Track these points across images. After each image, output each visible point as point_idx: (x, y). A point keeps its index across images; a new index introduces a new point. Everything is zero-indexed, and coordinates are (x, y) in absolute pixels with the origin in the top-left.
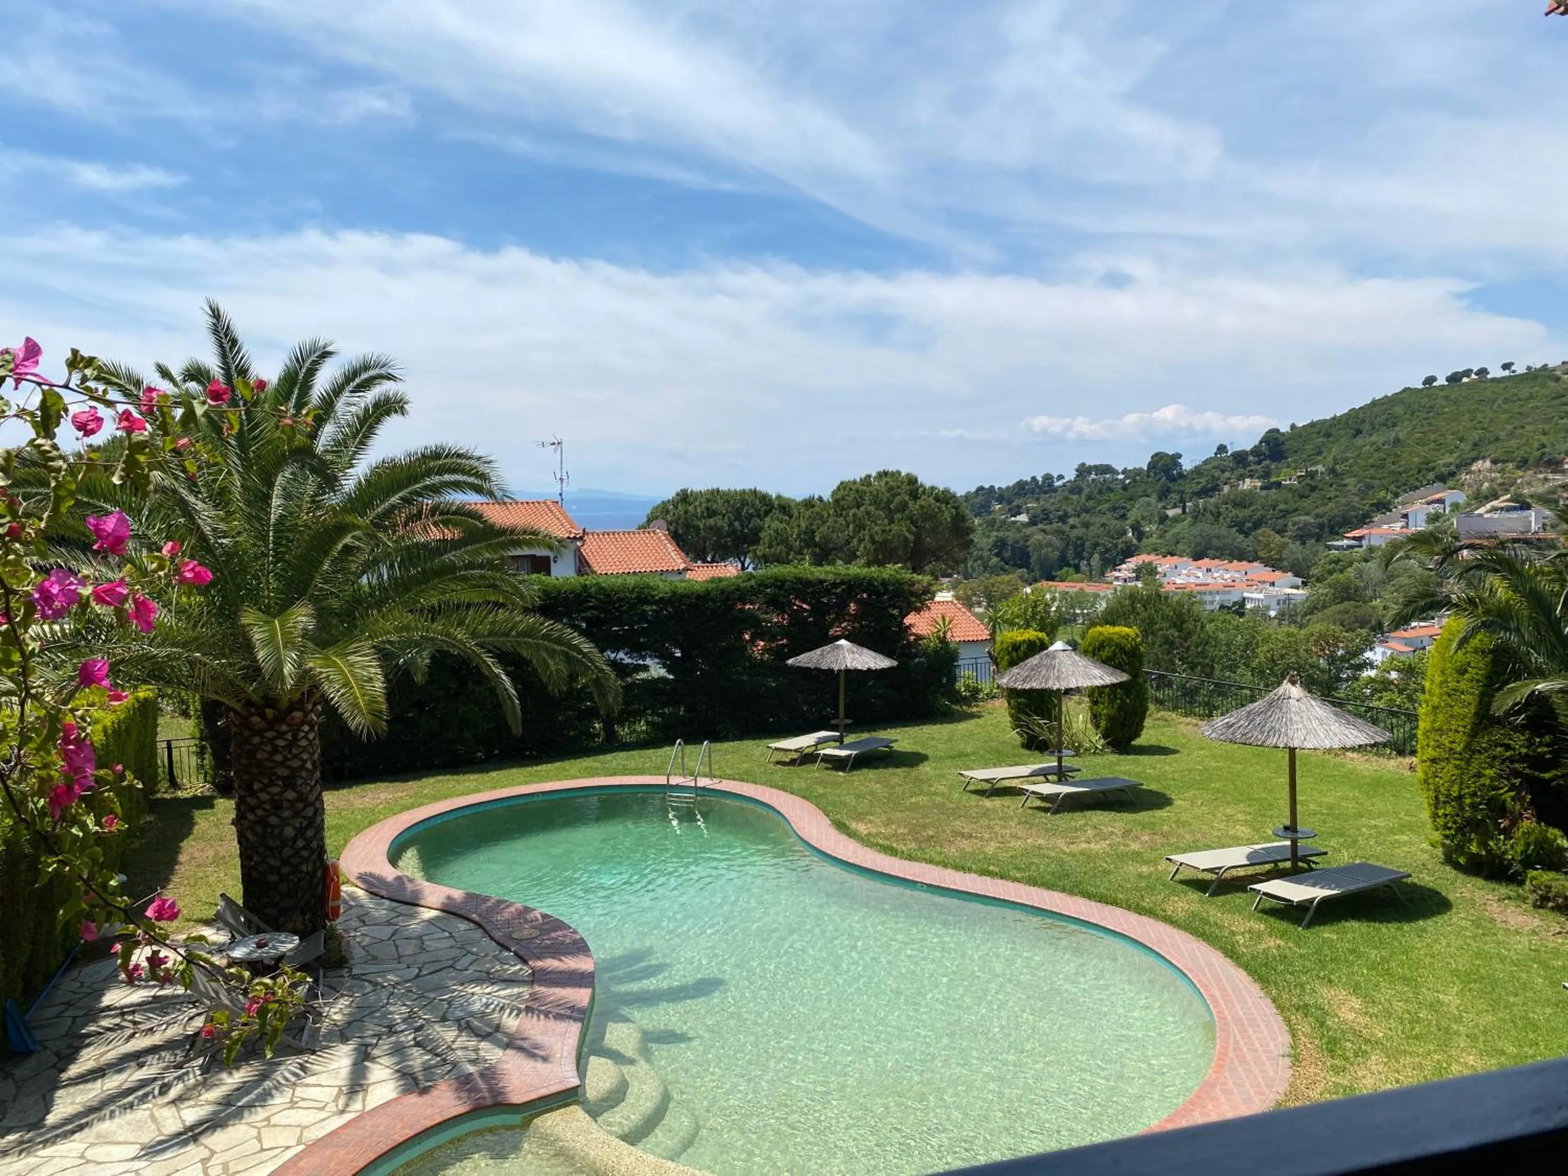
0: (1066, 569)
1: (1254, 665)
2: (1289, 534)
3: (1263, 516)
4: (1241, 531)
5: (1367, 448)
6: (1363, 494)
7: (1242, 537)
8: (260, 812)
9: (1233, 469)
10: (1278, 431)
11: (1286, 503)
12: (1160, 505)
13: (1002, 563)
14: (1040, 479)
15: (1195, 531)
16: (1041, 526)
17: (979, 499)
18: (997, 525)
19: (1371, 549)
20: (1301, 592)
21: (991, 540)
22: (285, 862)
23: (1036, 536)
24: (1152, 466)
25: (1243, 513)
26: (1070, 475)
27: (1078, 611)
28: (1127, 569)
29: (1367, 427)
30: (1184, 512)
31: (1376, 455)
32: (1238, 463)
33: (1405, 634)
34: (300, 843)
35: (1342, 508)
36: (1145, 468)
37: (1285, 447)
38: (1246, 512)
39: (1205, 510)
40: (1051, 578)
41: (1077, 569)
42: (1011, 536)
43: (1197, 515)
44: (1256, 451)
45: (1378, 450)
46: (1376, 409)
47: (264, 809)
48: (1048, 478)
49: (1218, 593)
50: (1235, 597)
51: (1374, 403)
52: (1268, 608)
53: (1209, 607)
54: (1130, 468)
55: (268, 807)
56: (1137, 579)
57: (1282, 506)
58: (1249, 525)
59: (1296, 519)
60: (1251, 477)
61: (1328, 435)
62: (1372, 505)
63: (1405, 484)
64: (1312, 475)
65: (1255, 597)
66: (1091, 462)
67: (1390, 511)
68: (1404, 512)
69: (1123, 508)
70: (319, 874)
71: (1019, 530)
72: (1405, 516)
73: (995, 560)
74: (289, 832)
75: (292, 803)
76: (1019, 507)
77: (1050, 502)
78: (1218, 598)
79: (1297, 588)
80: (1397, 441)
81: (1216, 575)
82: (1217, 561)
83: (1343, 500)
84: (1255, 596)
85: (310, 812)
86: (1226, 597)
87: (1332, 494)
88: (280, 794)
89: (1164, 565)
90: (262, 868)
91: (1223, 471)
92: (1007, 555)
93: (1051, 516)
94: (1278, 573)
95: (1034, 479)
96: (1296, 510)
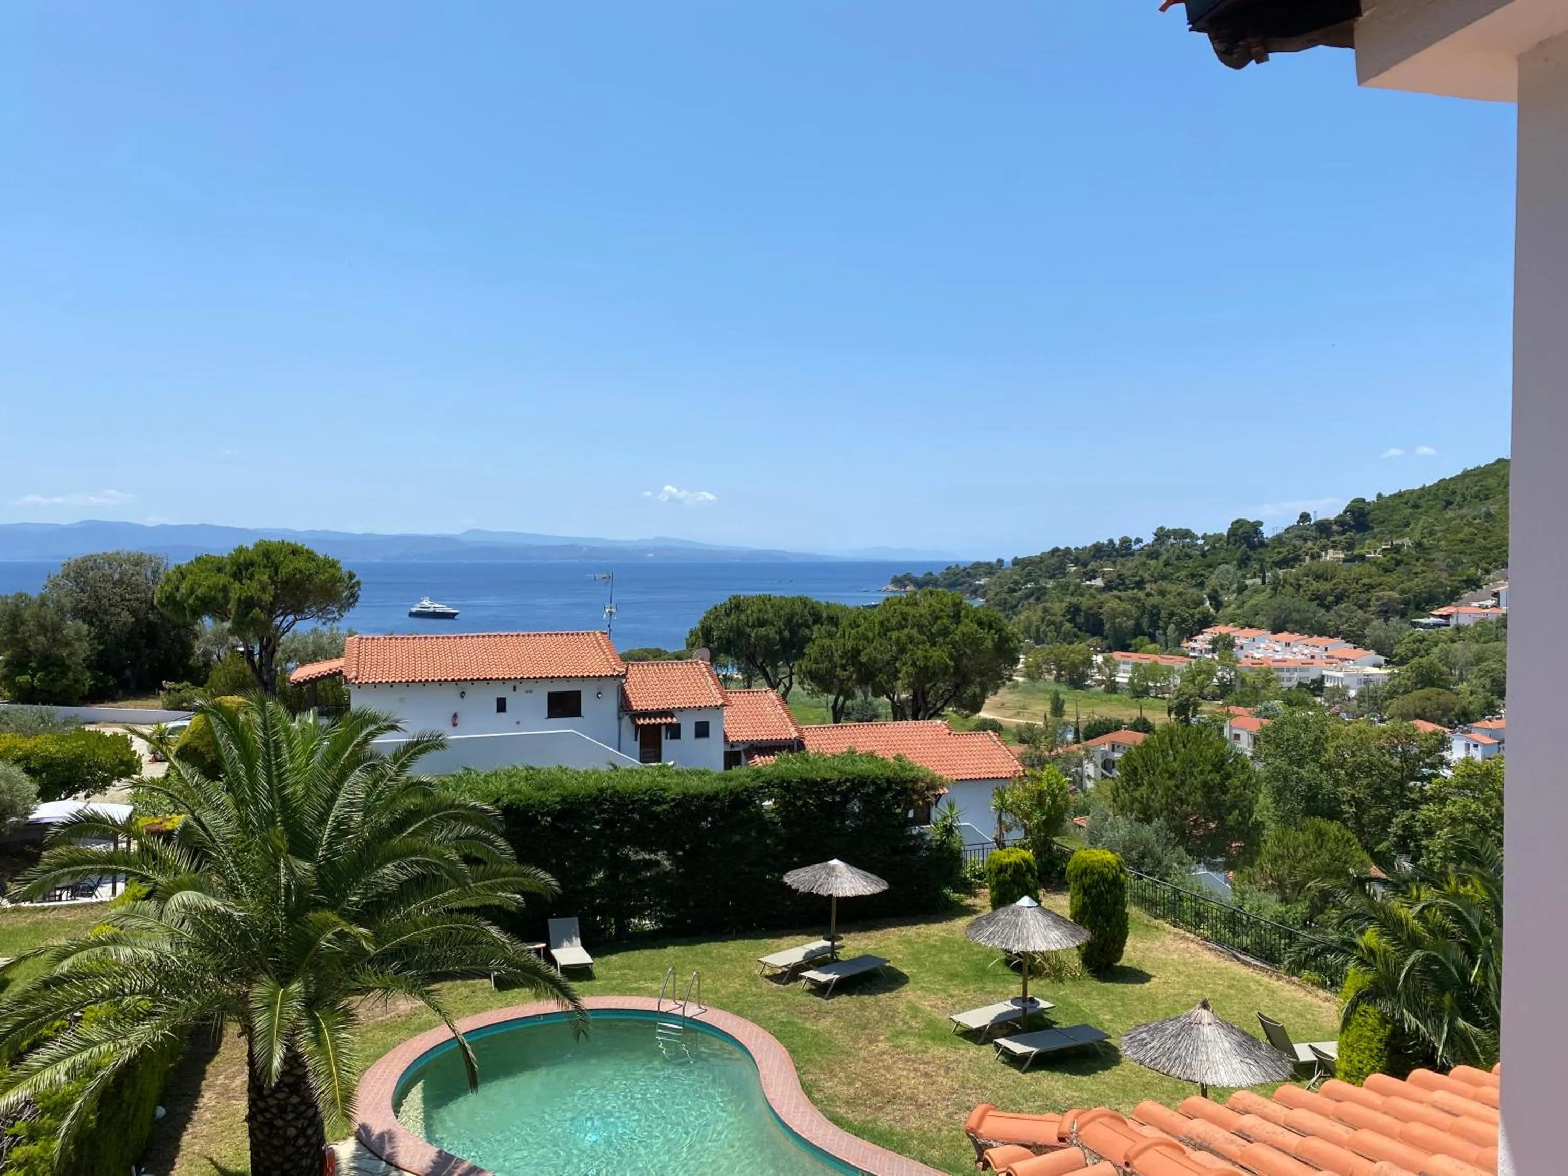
0: (1140, 637)
1: (1323, 760)
2: (1372, 609)
3: (1345, 590)
4: (1322, 605)
5: (1458, 521)
6: (1451, 569)
7: (1323, 611)
8: (268, 1115)
9: (1315, 538)
10: (1363, 500)
11: (1370, 577)
12: (1239, 573)
13: (1076, 630)
14: (1117, 542)
15: (1275, 602)
16: (1116, 592)
17: (1054, 561)
18: (1072, 588)
19: (1458, 628)
20: (1383, 671)
21: (1064, 605)
22: (288, 1159)
23: (1111, 603)
24: (1232, 532)
25: (1324, 586)
26: (1149, 539)
27: (1151, 684)
28: (1202, 640)
29: (1458, 499)
30: (1264, 583)
31: (1466, 529)
32: (1321, 532)
33: (1490, 725)
34: (301, 1142)
35: (1428, 584)
36: (1226, 534)
37: (1370, 517)
38: (1327, 586)
39: (1285, 581)
40: (1125, 648)
41: (1153, 639)
42: (1085, 602)
43: (1276, 586)
44: (1340, 521)
45: (1469, 524)
46: (1467, 480)
47: (272, 1113)
48: (1125, 542)
49: (1296, 670)
50: (1314, 675)
51: (1466, 474)
52: (1347, 688)
53: (1286, 684)
54: (1210, 533)
55: (274, 1110)
56: (1213, 651)
57: (1366, 580)
58: (1330, 599)
59: (1381, 594)
60: (1334, 547)
61: (1416, 506)
62: (1460, 581)
63: (1496, 561)
64: (1397, 549)
65: (1335, 676)
66: (1170, 526)
67: (1481, 587)
68: (1495, 590)
69: (1202, 575)
70: (317, 1166)
71: (1093, 596)
72: (1496, 595)
73: (1068, 626)
74: (292, 1132)
75: (295, 1106)
76: (1094, 571)
77: (1128, 567)
78: (1296, 675)
79: (1380, 667)
80: (1488, 515)
81: (1295, 650)
82: (1296, 636)
83: (1430, 576)
84: (1333, 674)
85: (311, 1112)
86: (1303, 674)
87: (1419, 569)
88: (286, 1099)
89: (1241, 637)
90: (267, 1164)
91: (1305, 540)
92: (1080, 620)
93: (1127, 582)
94: (1360, 651)
95: (1111, 542)
96: (1380, 585)
